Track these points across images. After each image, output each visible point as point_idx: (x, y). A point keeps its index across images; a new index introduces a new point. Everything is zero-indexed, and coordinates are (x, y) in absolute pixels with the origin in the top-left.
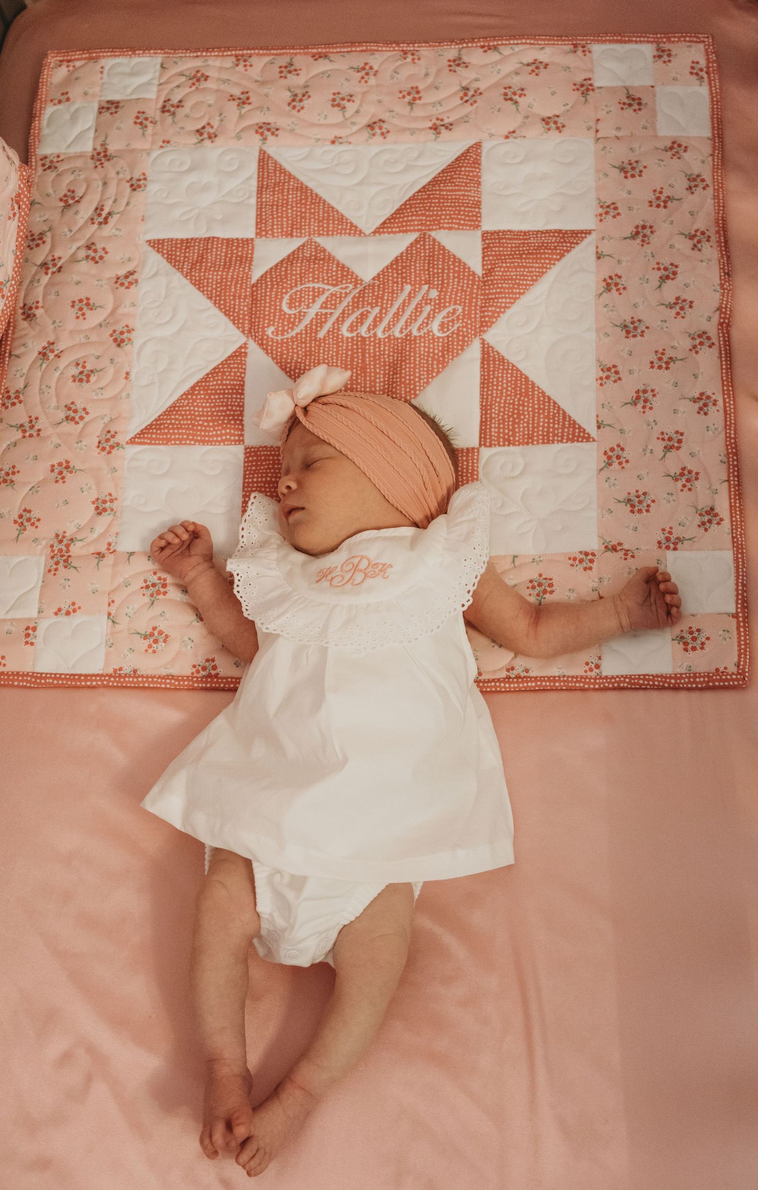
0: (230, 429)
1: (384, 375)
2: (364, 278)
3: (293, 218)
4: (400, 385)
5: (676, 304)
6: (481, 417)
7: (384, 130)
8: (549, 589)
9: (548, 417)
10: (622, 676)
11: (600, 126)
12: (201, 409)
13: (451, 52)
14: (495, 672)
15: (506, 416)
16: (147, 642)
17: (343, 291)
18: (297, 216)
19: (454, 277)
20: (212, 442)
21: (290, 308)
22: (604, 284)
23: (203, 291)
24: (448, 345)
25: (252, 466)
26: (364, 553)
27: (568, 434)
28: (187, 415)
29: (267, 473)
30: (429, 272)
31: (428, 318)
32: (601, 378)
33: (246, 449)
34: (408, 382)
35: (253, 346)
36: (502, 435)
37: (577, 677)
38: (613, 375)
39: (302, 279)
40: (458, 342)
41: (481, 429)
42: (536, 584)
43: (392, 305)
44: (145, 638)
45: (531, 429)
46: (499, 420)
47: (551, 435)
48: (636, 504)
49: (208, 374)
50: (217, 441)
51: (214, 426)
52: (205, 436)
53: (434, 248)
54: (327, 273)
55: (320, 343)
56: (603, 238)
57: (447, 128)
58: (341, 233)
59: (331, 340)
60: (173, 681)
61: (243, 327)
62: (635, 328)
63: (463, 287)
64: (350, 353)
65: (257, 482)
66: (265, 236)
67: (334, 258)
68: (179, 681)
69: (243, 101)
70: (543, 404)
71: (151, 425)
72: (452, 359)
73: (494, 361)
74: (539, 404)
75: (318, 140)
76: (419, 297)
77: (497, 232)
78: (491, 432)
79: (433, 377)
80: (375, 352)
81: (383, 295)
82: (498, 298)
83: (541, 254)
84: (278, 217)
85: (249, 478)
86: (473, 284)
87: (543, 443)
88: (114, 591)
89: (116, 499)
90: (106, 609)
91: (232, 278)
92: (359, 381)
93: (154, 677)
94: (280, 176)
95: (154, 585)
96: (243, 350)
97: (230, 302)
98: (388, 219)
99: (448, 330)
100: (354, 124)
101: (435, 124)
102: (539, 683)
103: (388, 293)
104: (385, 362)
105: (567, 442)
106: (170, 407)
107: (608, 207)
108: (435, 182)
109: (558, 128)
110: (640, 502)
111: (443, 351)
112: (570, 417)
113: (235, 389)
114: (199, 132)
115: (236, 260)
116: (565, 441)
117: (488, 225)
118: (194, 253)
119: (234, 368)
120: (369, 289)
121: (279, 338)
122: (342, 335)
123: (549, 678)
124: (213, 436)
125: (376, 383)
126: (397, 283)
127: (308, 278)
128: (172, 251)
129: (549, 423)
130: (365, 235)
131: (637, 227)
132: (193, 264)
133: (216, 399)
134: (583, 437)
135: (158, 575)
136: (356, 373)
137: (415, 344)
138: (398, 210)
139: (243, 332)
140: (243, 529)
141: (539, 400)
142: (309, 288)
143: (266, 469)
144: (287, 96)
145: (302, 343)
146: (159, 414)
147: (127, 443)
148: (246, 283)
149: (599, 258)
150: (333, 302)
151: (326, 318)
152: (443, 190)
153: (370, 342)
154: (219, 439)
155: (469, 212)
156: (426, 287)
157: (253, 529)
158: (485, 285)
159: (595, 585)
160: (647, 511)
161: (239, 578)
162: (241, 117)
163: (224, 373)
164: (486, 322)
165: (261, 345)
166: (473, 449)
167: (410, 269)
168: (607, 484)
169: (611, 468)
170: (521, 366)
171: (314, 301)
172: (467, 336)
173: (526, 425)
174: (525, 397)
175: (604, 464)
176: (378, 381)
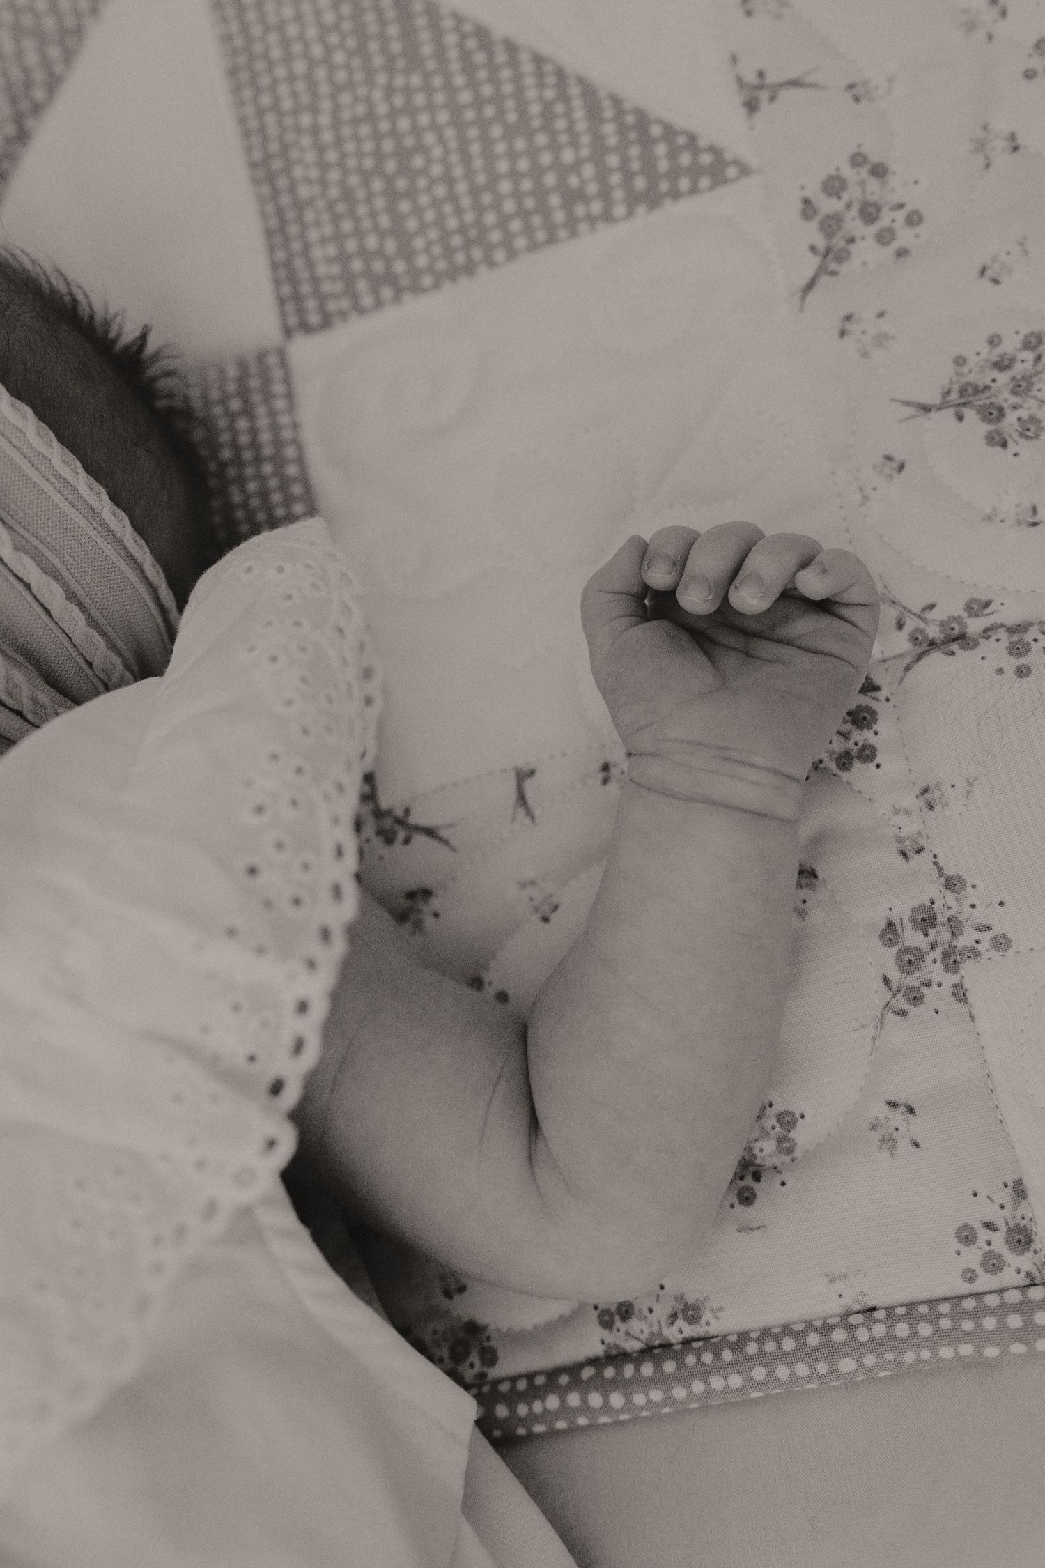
9: (523, 127)
15: (354, 180)
27: (628, 176)
36: (356, 265)
45: (466, 202)
46: (331, 206)
47: (555, 200)
48: (1005, 398)
70: (492, 79)
74: (473, 85)
78: (310, 265)
79: (37, 108)
87: (533, 247)
105: (630, 214)
110: (1022, 388)
112: (617, 102)
116: (619, 210)
129: (533, 153)
134: (695, 171)
141: (469, 67)
166: (260, 355)
168: (848, 347)
169: (845, 269)
173: (440, 191)
174: (408, 71)
175: (813, 262)
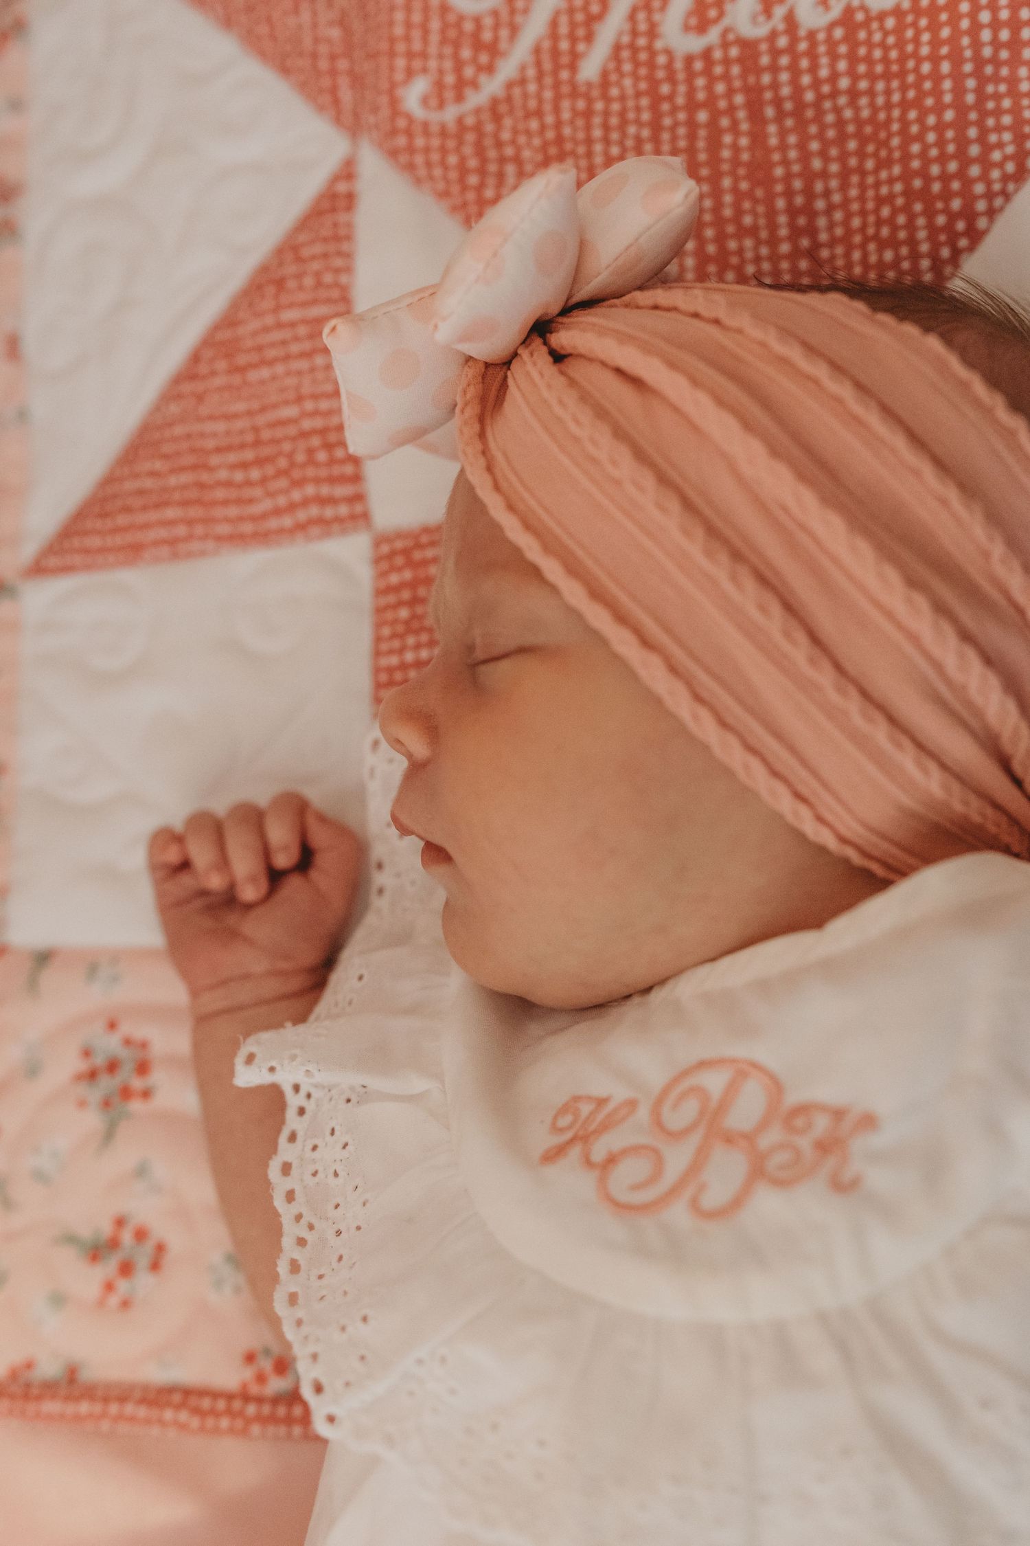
1: (844, 175)
12: (221, 427)
16: (100, 1271)
20: (265, 535)
25: (397, 605)
26: (748, 1051)
28: (184, 454)
33: (378, 542)
34: (936, 187)
35: (371, 164)
44: (94, 1257)
50: (282, 530)
51: (264, 481)
52: (241, 518)
55: (590, 101)
59: (628, 82)
61: (336, 105)
64: (702, 116)
71: (90, 500)
80: (798, 90)
85: (390, 652)
92: (748, 220)
93: (129, 1395)
95: (111, 1067)
96: (341, 188)
97: (286, 24)
104: (840, 123)
106: (140, 432)
119: (315, 257)
121: (450, 114)
122: (668, 52)
124: (264, 516)
125: (812, 214)
135: (124, 1029)
136: (735, 190)
139: (338, 120)
145: (528, 115)
146: (109, 459)
147: (26, 575)
154: (288, 522)
163: (282, 283)
165: (394, 154)
176: (820, 204)
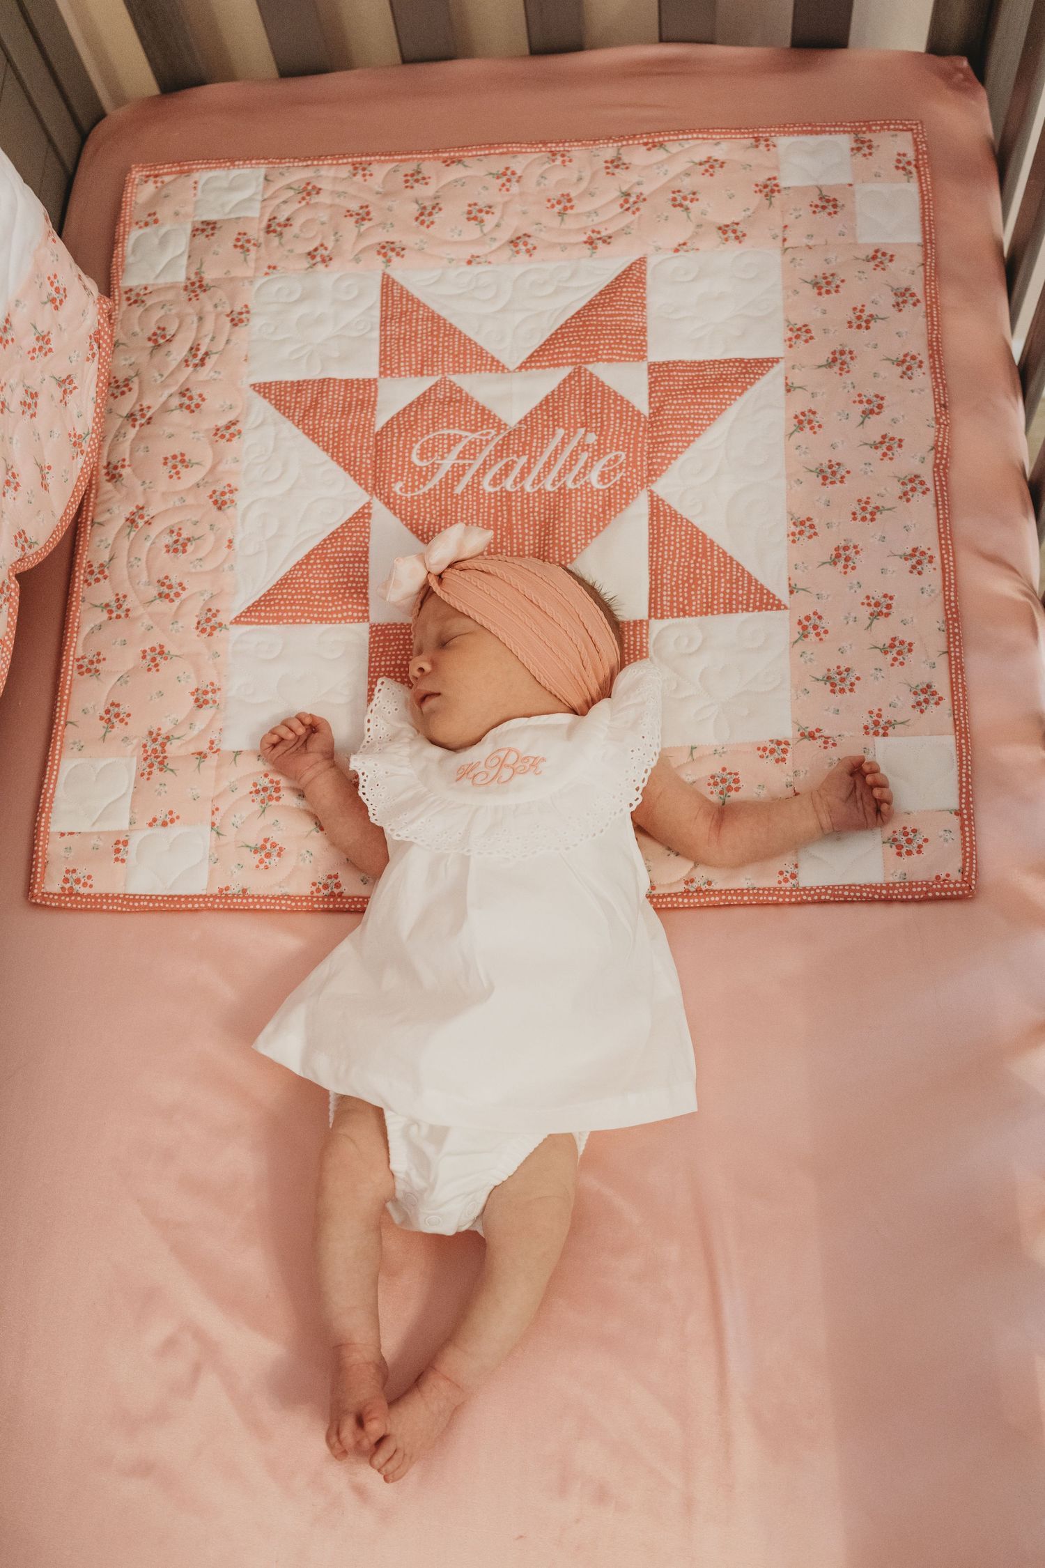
0: (353, 603)
1: (534, 536)
2: (508, 423)
3: (423, 353)
4: (553, 548)
5: (881, 443)
6: (651, 583)
7: (529, 246)
8: (734, 786)
9: (730, 581)
10: (823, 887)
11: (788, 234)
12: (317, 581)
13: (608, 151)
14: (671, 885)
15: (680, 582)
16: (258, 857)
17: (484, 438)
18: (428, 350)
19: (616, 418)
20: (330, 619)
21: (421, 459)
22: (795, 421)
23: (318, 443)
24: (610, 499)
25: (378, 647)
26: (512, 746)
27: (755, 601)
28: (301, 589)
29: (396, 656)
30: (586, 413)
31: (585, 467)
32: (793, 534)
33: (371, 627)
34: (562, 543)
35: (378, 507)
36: (675, 604)
37: (769, 889)
38: (808, 529)
39: (434, 425)
40: (621, 495)
41: (650, 598)
42: (719, 780)
43: (542, 453)
44: (256, 852)
45: (710, 596)
46: (672, 587)
47: (734, 602)
48: (837, 682)
49: (325, 540)
50: (337, 618)
51: (333, 601)
52: (322, 613)
53: (591, 384)
54: (465, 417)
55: (458, 500)
56: (793, 367)
57: (604, 241)
58: (480, 370)
59: (470, 496)
60: (289, 902)
61: (366, 484)
62: (834, 473)
63: (626, 429)
65: (386, 666)
66: (391, 375)
67: (472, 399)
68: (296, 901)
69: (363, 216)
70: (725, 566)
71: (260, 601)
72: (615, 516)
73: (665, 516)
74: (719, 566)
75: (451, 260)
76: (574, 443)
77: (667, 364)
78: (662, 601)
79: (592, 538)
80: (523, 509)
81: (531, 441)
82: (669, 441)
83: (719, 388)
84: (405, 352)
85: (375, 661)
86: (639, 425)
87: (725, 612)
88: (218, 796)
89: (219, 689)
90: (209, 818)
91: (352, 426)
92: (504, 543)
93: (267, 897)
94: (407, 304)
95: (265, 789)
96: (366, 511)
97: (350, 455)
98: (536, 351)
99: (610, 481)
100: (494, 239)
101: (590, 238)
102: (724, 897)
103: (538, 438)
104: (534, 520)
105: (753, 611)
106: (281, 580)
107: (799, 329)
108: (591, 306)
109: (737, 238)
110: (842, 680)
111: (604, 505)
112: (756, 581)
113: (357, 556)
114: (311, 255)
115: (357, 405)
116: (751, 609)
117: (656, 354)
118: (306, 398)
119: (356, 532)
120: (514, 435)
121: (409, 495)
122: (483, 489)
123: (735, 890)
124: (332, 613)
125: (524, 545)
126: (548, 426)
127: (442, 423)
128: (281, 396)
129: (731, 588)
130: (509, 372)
131: (834, 353)
132: (305, 411)
133: (335, 569)
134: (773, 605)
135: (270, 777)
136: (501, 534)
137: (570, 498)
138: (548, 340)
139: (366, 489)
140: (369, 721)
141: (719, 562)
142: (443, 435)
143: (396, 651)
144: (414, 209)
145: (436, 500)
146: (269, 587)
147: (231, 623)
148: (369, 431)
149: (788, 391)
150: (472, 451)
151: (464, 470)
152: (601, 316)
153: (517, 497)
154: (340, 616)
155: (632, 340)
156: (583, 430)
157: (380, 721)
158: (652, 426)
159: (790, 779)
160: (851, 690)
161: (364, 777)
162: (360, 235)
163: (343, 538)
164: (655, 470)
165: (387, 504)
166: (641, 621)
167: (563, 409)
168: (802, 660)
169: (806, 640)
170: (697, 522)
171: (449, 451)
172: (632, 487)
173: (703, 591)
174: (702, 558)
175: (798, 636)
176: (527, 543)
